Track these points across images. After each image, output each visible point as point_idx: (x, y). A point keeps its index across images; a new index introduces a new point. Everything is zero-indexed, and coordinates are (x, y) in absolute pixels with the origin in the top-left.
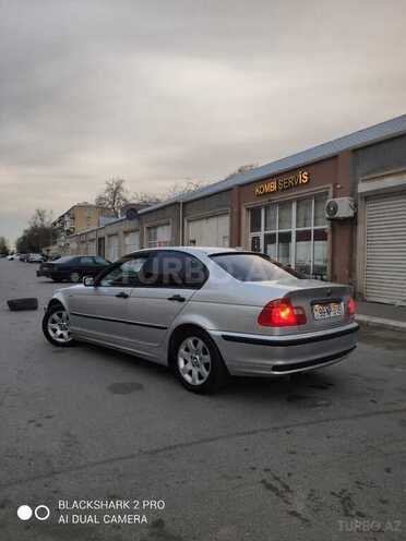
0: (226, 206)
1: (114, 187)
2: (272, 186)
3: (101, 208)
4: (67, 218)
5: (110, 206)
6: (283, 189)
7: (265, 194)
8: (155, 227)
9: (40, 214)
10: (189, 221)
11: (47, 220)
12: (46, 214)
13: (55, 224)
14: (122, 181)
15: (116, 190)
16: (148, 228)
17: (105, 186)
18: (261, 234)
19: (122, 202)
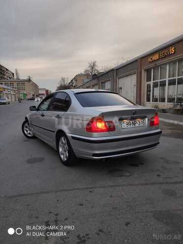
0: (135, 69)
1: (92, 65)
2: (156, 57)
3: (87, 75)
4: (74, 81)
5: (91, 74)
6: (162, 57)
7: (153, 61)
8: (104, 82)
9: (63, 79)
10: (119, 78)
11: (66, 82)
12: (66, 79)
13: (69, 84)
14: (95, 62)
15: (93, 66)
16: (102, 83)
17: (88, 65)
18: (151, 83)
19: (96, 72)
